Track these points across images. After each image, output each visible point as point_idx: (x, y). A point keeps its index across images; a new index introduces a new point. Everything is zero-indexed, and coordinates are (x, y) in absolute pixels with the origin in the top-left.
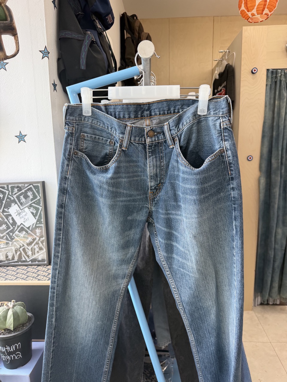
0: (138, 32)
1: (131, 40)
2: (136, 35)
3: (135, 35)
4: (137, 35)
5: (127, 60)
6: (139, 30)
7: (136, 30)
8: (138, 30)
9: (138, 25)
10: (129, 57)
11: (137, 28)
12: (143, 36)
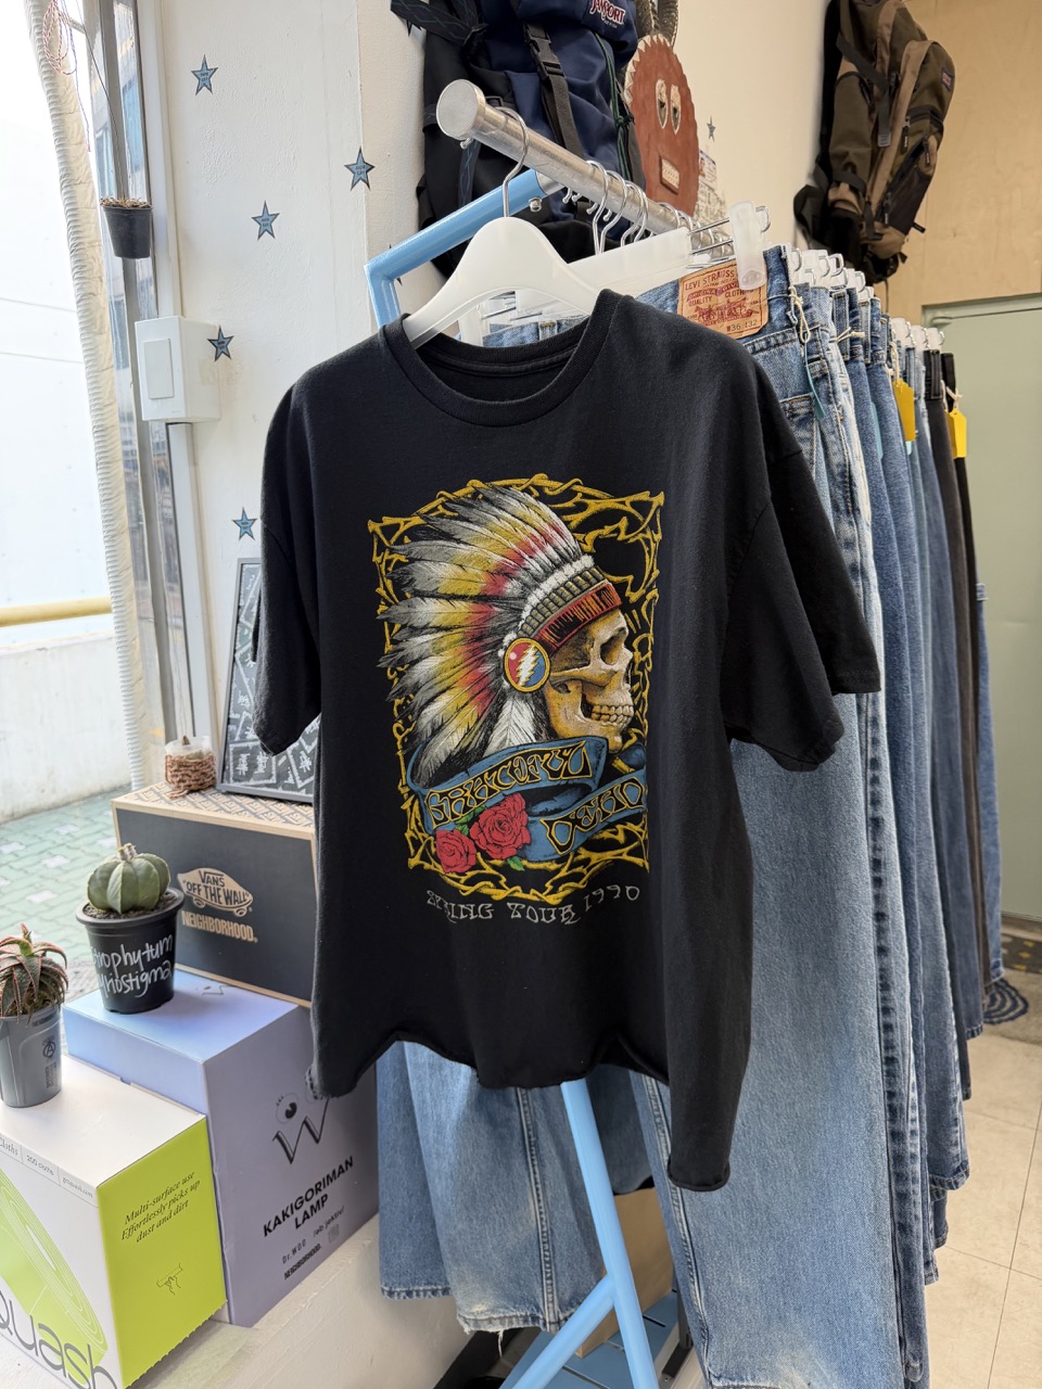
0: (891, 48)
1: (856, 80)
2: (882, 58)
3: (879, 60)
4: (887, 57)
5: (834, 164)
6: (892, 36)
7: (884, 42)
8: (888, 39)
9: (891, 21)
10: (842, 148)
11: (887, 33)
12: (908, 57)
